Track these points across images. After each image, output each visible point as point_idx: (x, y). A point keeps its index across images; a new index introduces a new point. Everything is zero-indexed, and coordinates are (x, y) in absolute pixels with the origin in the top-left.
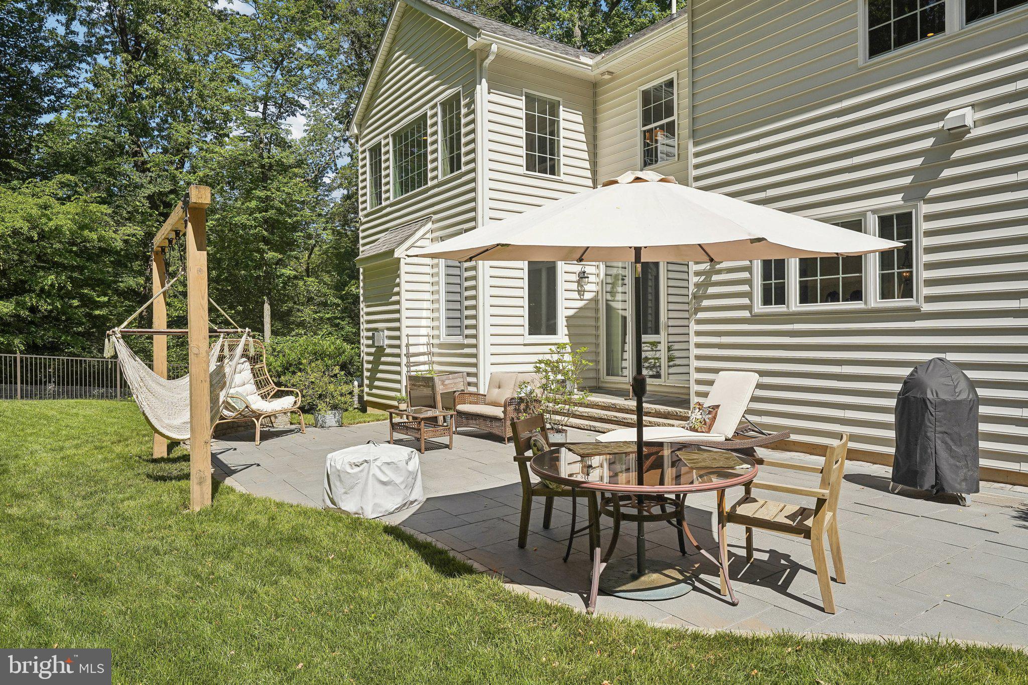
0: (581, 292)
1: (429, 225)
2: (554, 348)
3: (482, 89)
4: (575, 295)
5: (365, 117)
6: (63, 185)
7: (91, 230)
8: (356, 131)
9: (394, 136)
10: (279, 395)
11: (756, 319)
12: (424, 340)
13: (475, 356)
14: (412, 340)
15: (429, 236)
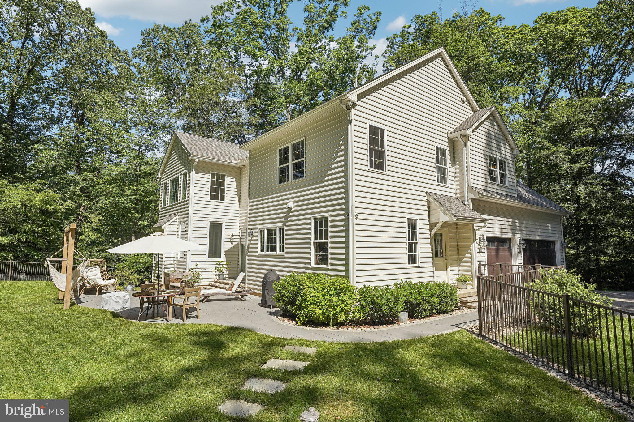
0: (232, 242)
1: (177, 217)
2: (218, 263)
3: (193, 173)
4: (230, 243)
5: (163, 171)
6: (40, 184)
7: (50, 205)
8: (160, 176)
9: (171, 181)
10: (109, 279)
11: (259, 256)
12: (172, 259)
13: (185, 265)
14: (167, 259)
15: (177, 220)
